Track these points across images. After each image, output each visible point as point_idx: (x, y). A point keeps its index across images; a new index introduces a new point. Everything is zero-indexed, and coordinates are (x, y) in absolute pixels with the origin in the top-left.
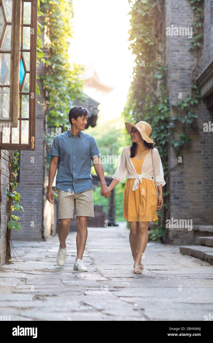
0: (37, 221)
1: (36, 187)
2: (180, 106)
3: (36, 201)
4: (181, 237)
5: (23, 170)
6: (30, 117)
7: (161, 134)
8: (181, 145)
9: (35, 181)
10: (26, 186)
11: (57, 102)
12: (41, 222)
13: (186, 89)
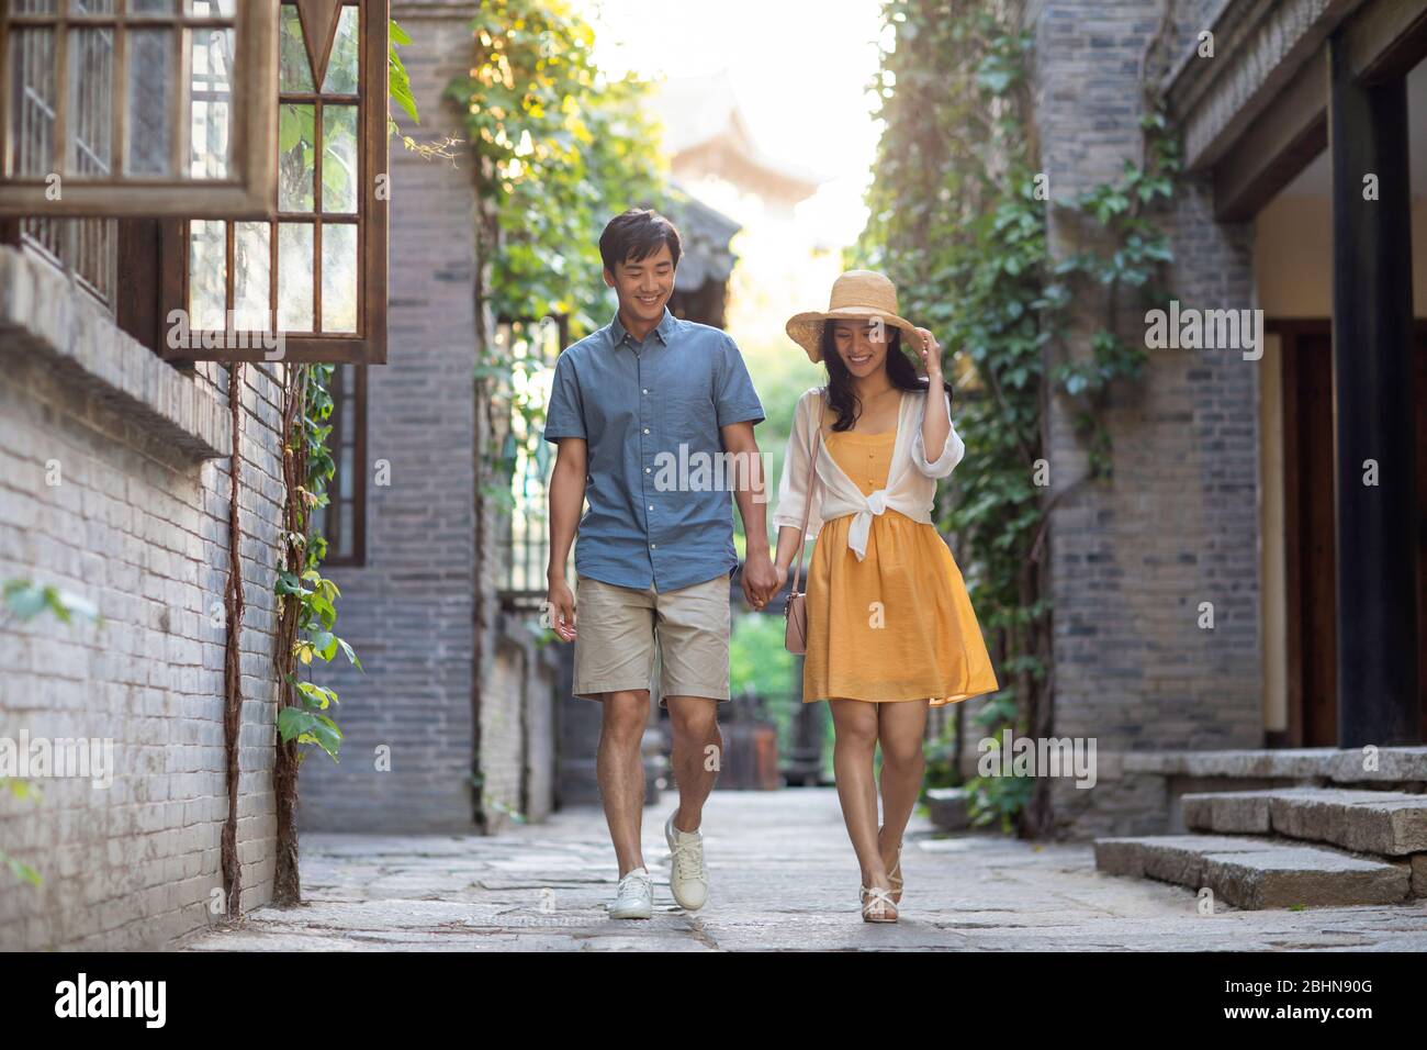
0: (451, 744)
1: (441, 591)
2: (1090, 210)
3: (442, 651)
4: (1106, 805)
5: (382, 511)
6: (362, 209)
7: (1006, 342)
8: (1100, 383)
9: (439, 563)
10: (396, 585)
11: (535, 206)
12: (467, 751)
13: (1120, 133)
